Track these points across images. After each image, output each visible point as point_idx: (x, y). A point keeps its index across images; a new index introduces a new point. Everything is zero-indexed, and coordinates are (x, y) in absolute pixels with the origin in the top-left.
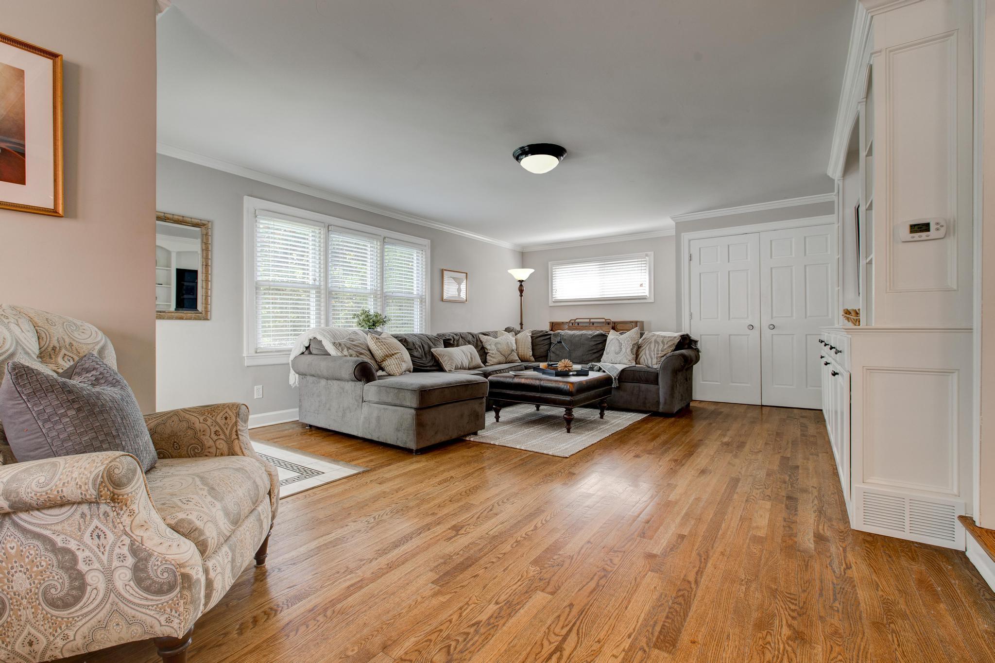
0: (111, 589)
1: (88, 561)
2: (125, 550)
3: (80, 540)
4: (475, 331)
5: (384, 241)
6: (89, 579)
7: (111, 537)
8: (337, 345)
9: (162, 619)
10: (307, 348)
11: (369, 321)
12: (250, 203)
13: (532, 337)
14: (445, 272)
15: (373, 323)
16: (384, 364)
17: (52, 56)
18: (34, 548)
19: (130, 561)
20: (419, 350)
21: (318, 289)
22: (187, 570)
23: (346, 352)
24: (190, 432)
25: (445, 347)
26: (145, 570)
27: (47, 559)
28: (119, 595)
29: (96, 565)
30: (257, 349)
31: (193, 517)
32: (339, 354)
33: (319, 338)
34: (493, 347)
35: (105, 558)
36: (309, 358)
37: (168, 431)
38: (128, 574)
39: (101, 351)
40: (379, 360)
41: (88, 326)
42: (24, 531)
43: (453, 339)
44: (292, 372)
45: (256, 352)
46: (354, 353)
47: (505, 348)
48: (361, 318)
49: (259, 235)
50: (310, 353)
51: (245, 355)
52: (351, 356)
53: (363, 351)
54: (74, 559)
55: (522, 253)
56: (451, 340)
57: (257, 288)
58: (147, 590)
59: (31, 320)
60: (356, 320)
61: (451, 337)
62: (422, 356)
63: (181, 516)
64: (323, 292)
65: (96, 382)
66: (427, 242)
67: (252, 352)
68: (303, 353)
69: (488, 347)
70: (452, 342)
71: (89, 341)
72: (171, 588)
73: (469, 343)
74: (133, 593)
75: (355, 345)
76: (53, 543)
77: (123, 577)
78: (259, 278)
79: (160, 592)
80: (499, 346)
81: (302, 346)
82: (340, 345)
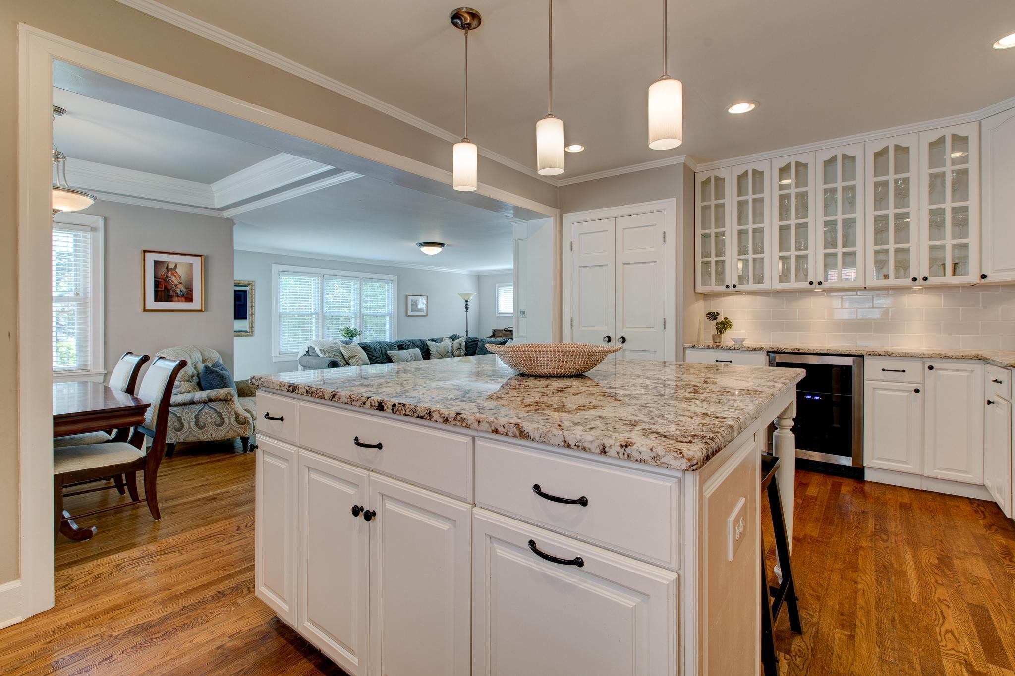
0: (230, 423)
1: (225, 415)
2: (234, 413)
3: (223, 410)
4: (423, 338)
5: (362, 280)
6: (225, 420)
7: (230, 410)
8: (322, 351)
9: (243, 432)
10: (307, 352)
11: (348, 334)
12: (275, 268)
13: (466, 342)
14: (409, 296)
15: (351, 334)
16: (350, 361)
17: (201, 256)
18: (212, 411)
19: (235, 416)
20: (378, 352)
21: (317, 314)
22: (248, 420)
23: (327, 355)
24: (248, 388)
25: (399, 350)
26: (238, 418)
27: (215, 414)
28: (232, 424)
29: (227, 416)
30: (279, 352)
31: (250, 408)
32: (323, 356)
33: (313, 346)
34: (434, 349)
35: (229, 415)
36: (307, 357)
37: (240, 387)
38: (234, 419)
39: (218, 359)
40: (347, 359)
41: (214, 351)
42: (210, 407)
43: (405, 344)
44: (300, 366)
45: (279, 354)
46: (332, 355)
47: (443, 350)
48: (344, 331)
49: (280, 286)
50: (309, 355)
51: (272, 355)
52: (330, 357)
53: (337, 354)
54: (221, 415)
55: (479, 276)
56: (403, 345)
57: (280, 317)
58: (239, 423)
59: (200, 350)
60: (341, 333)
61: (404, 343)
62: (380, 355)
63: (247, 407)
64: (320, 316)
65: (221, 370)
66: (395, 278)
67: (277, 353)
68: (305, 355)
69: (432, 350)
70: (404, 346)
71: (214, 356)
72: (245, 424)
73: (418, 347)
74: (235, 424)
75: (333, 351)
76: (216, 410)
77: (233, 420)
78: (281, 311)
79: (242, 424)
80: (438, 349)
81: (304, 351)
82: (324, 350)
